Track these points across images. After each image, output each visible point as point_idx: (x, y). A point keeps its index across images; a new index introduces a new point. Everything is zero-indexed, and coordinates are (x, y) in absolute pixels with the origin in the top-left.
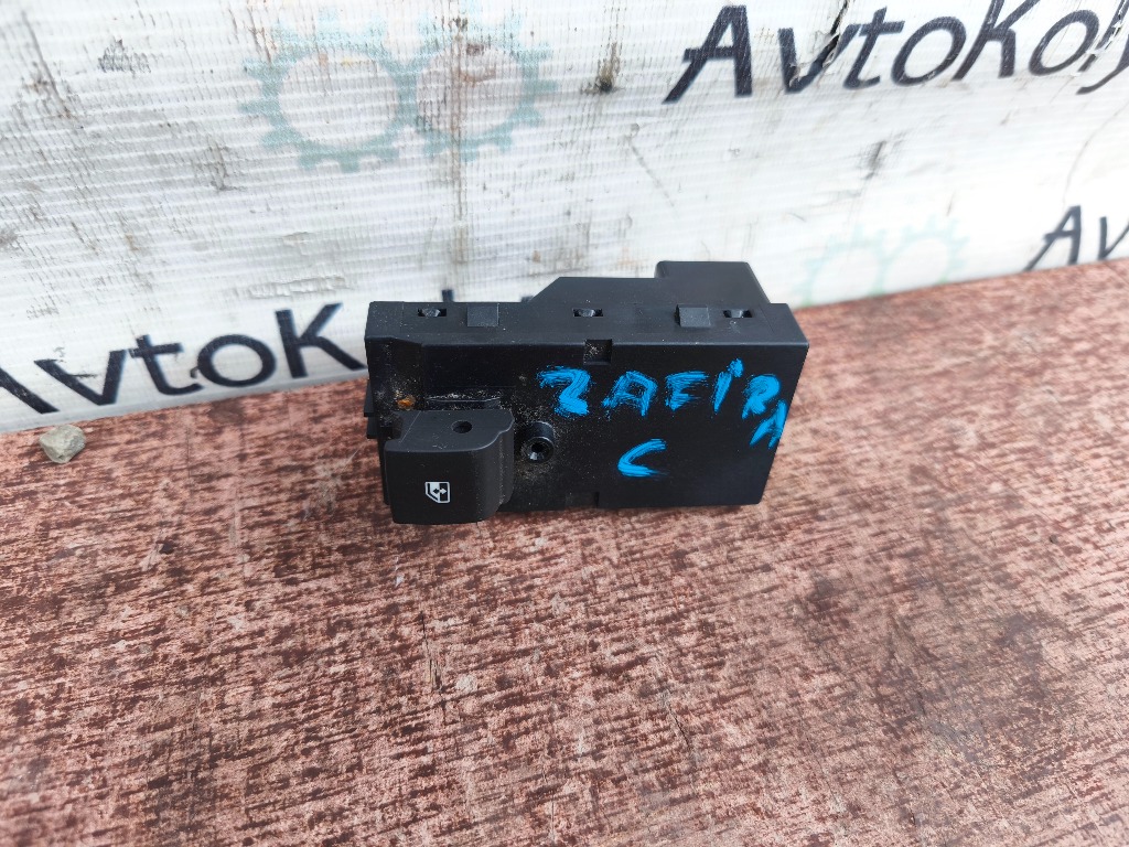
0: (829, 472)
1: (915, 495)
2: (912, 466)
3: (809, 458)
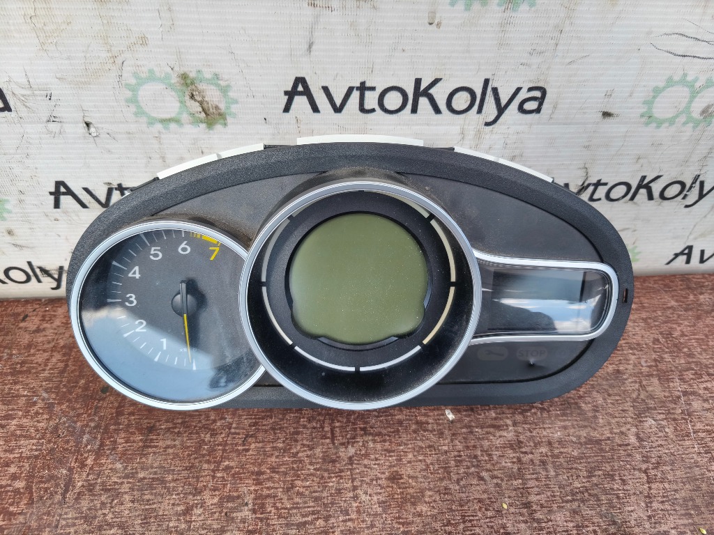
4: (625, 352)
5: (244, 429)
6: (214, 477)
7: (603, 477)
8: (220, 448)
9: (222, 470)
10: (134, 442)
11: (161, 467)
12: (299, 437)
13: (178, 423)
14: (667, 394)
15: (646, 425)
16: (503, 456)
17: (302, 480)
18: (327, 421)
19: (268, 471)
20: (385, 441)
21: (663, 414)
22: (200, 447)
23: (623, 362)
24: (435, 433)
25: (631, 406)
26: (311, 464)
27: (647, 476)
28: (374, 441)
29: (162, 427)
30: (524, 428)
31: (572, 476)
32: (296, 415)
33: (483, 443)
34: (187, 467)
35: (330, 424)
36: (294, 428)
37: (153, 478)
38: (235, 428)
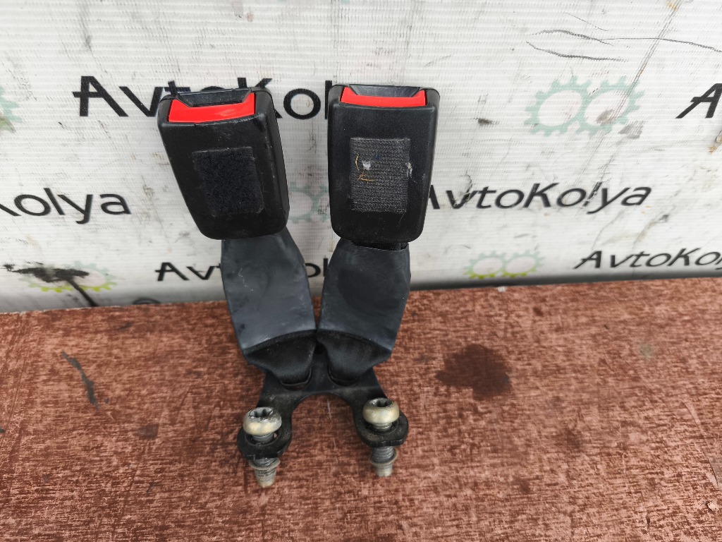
0: (567, 356)
1: (598, 370)
2: (600, 358)
3: (560, 349)
4: (568, 376)
5: (148, 476)
6: (113, 533)
7: (526, 521)
8: (122, 499)
9: (124, 524)
10: (29, 492)
11: (57, 522)
12: (209, 485)
13: (77, 471)
14: (604, 425)
15: (579, 460)
16: (425, 501)
17: (209, 535)
18: (241, 465)
19: (173, 525)
20: (301, 487)
21: (598, 447)
22: (100, 498)
23: (565, 387)
24: (356, 476)
25: (565, 440)
26: (220, 515)
27: (572, 520)
28: (290, 487)
29: (59, 475)
30: (450, 467)
31: (494, 521)
32: (207, 458)
33: (406, 486)
34: (85, 522)
35: (244, 468)
36: (205, 474)
37: (48, 535)
38: (138, 476)
